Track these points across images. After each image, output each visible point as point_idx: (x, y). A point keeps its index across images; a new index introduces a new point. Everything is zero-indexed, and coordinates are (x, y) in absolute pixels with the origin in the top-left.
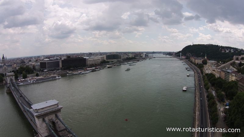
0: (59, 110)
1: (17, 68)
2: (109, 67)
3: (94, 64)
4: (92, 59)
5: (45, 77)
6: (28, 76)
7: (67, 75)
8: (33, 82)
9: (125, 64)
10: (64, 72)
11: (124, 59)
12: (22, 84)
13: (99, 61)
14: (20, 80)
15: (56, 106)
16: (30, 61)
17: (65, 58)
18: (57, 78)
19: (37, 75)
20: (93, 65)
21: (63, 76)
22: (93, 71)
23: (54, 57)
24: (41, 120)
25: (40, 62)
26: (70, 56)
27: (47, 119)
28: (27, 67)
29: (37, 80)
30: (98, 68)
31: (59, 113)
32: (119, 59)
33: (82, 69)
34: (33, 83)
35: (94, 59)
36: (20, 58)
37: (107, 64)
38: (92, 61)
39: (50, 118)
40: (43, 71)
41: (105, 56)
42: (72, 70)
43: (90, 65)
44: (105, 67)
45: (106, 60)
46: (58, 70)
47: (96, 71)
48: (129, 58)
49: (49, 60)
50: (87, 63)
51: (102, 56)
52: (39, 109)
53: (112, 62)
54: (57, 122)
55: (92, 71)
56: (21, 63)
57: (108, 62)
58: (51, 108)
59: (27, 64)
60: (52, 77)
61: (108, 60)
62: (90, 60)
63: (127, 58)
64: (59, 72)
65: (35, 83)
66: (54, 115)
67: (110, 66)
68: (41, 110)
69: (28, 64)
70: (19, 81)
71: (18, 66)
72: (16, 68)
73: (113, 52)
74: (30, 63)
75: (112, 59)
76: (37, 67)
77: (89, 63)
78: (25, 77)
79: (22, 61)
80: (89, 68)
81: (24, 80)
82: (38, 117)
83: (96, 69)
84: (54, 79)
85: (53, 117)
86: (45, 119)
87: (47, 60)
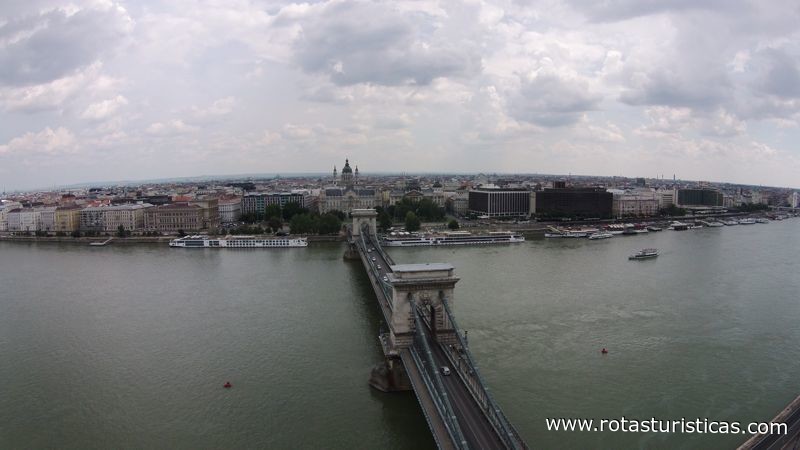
0: (451, 284)
1: (393, 202)
2: (677, 229)
3: (637, 213)
4: (633, 198)
5: (475, 233)
6: (423, 225)
7: (546, 235)
8: (435, 242)
9: (730, 222)
10: (536, 227)
11: (735, 207)
12: (399, 243)
13: (654, 207)
14: (393, 233)
15: (446, 274)
16: (437, 185)
17: (550, 186)
18: (512, 239)
19: (454, 226)
20: (632, 215)
21: (535, 237)
22: (627, 233)
23: (521, 182)
24: (404, 294)
25: (472, 190)
26: (564, 183)
27: (417, 296)
28: (425, 199)
29: (450, 239)
30: (643, 228)
31: (450, 291)
32: (717, 207)
33: (596, 224)
34: (435, 246)
35: (639, 198)
36: (408, 177)
37: (676, 219)
38: (632, 203)
39: (425, 296)
40: (474, 218)
41: (674, 193)
42: (564, 225)
43: (624, 216)
44: (666, 226)
45: (678, 206)
46: (523, 219)
47: (636, 233)
48: (750, 204)
49: (497, 187)
50: (614, 208)
51: (668, 192)
52: (404, 272)
53: (694, 212)
54: (440, 310)
55: (624, 234)
56: (407, 189)
57: (682, 212)
58: (433, 275)
59: (426, 195)
60: (497, 237)
61: (685, 207)
62: (626, 198)
63: (743, 204)
64: (526, 226)
65: (442, 247)
66: (437, 293)
67: (681, 224)
68: (409, 276)
69: (430, 195)
70: (391, 236)
71: (396, 197)
72: (389, 201)
73: (702, 182)
74: (437, 191)
75: (697, 204)
76: (457, 206)
77: (621, 208)
78: (413, 226)
79: (413, 184)
80: (618, 222)
81: (407, 233)
82: (399, 287)
83: (636, 228)
84: (502, 241)
85: (433, 295)
86: (414, 295)
87: (492, 186)
